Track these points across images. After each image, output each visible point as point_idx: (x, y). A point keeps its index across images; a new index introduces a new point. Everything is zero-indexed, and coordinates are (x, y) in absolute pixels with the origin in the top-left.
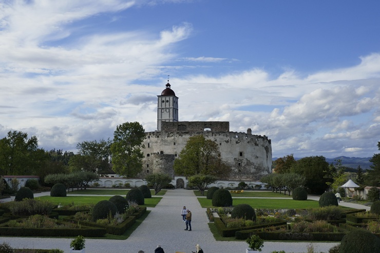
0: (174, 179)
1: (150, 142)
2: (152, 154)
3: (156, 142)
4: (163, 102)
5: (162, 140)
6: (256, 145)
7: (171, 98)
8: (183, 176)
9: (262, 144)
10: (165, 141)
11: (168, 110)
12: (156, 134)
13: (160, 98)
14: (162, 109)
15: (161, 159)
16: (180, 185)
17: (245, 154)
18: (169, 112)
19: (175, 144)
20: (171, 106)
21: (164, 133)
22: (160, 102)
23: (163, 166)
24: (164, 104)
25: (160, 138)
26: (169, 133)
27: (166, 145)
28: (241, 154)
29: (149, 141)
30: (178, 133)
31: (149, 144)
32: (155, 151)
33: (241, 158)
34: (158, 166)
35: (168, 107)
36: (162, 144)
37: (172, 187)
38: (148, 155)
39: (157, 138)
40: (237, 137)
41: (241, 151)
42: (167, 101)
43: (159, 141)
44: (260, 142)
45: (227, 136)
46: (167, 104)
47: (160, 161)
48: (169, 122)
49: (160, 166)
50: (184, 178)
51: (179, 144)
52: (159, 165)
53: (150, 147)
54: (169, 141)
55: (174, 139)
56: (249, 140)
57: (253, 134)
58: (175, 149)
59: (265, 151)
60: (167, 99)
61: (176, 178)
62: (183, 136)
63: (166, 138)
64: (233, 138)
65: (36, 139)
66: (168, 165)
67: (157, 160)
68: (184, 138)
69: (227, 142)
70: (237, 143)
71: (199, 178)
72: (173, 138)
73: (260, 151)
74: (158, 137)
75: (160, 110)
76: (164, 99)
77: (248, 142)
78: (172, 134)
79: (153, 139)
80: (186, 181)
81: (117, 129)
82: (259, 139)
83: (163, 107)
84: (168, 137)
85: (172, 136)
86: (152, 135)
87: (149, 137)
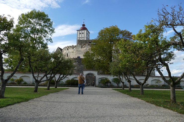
1: (68, 53)
3: (73, 52)
4: (80, 33)
5: (77, 50)
7: (85, 31)
13: (78, 32)
18: (84, 39)
21: (79, 46)
22: (78, 34)
24: (81, 35)
26: (83, 45)
31: (67, 54)
35: (84, 37)
36: (77, 53)
39: (73, 50)
42: (83, 33)
43: (75, 52)
46: (83, 35)
53: (68, 56)
54: (82, 51)
60: (83, 32)
61: (85, 73)
66: (80, 67)
72: (85, 48)
83: (80, 37)
84: (81, 48)
85: (85, 47)
86: (70, 47)
87: (68, 49)
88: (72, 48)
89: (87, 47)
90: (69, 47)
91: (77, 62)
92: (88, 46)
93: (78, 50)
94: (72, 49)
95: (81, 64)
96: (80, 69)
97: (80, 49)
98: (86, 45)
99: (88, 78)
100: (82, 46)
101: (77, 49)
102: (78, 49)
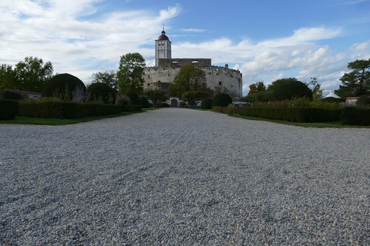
0: (169, 99)
2: (151, 83)
3: (155, 74)
4: (160, 45)
6: (232, 76)
7: (166, 42)
8: (176, 97)
9: (236, 76)
10: (162, 73)
11: (163, 52)
12: (155, 68)
13: (157, 42)
14: (159, 50)
15: (159, 86)
16: (174, 104)
17: (223, 84)
18: (164, 53)
19: (169, 75)
20: (166, 48)
21: (161, 67)
22: (157, 45)
24: (160, 47)
25: (158, 71)
26: (165, 67)
27: (162, 76)
28: (220, 83)
29: (149, 73)
30: (171, 67)
31: (149, 76)
32: (154, 81)
33: (220, 86)
35: (164, 49)
36: (160, 75)
37: (167, 106)
38: (149, 84)
40: (217, 70)
41: (220, 81)
42: (163, 45)
43: (157, 73)
44: (235, 74)
45: (210, 69)
46: (163, 46)
47: (158, 88)
48: (165, 59)
50: (177, 99)
51: (172, 75)
53: (150, 78)
54: (164, 73)
55: (169, 71)
56: (226, 72)
57: (229, 68)
58: (169, 79)
59: (238, 82)
60: (163, 42)
61: (171, 99)
62: (176, 69)
63: (162, 71)
64: (214, 71)
65: (51, 64)
67: (155, 87)
68: (176, 71)
69: (210, 74)
70: (217, 74)
71: (193, 93)
72: (167, 70)
73: (234, 82)
74: (156, 70)
75: (157, 52)
76: (160, 42)
77: (226, 74)
78: (167, 68)
79: (153, 72)
80: (179, 101)
81: (122, 59)
82: (234, 72)
83: (160, 49)
88: (153, 69)
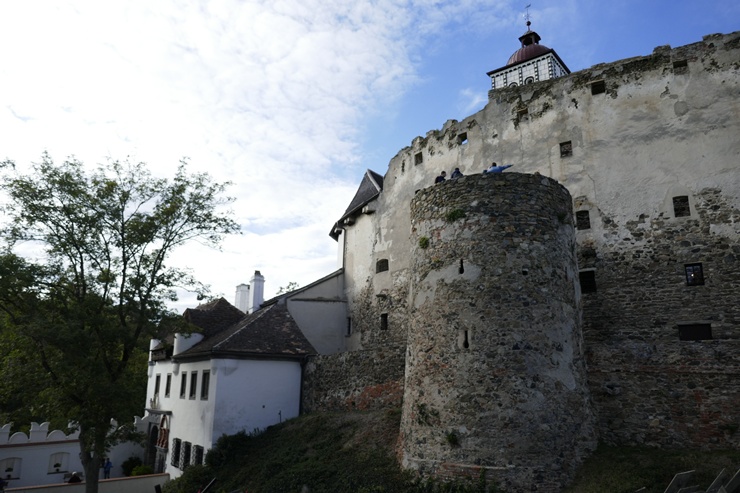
1: (424, 182)
5: (486, 148)
10: (505, 150)
15: (451, 218)
19: (567, 149)
23: (472, 272)
25: (475, 145)
34: (434, 277)
39: (456, 151)
47: (448, 233)
49: (450, 273)
51: (597, 144)
52: (438, 265)
54: (526, 144)
58: (570, 180)
62: (622, 91)
63: (509, 132)
66: (511, 259)
68: (629, 102)
72: (550, 116)
78: (543, 99)
84: (517, 122)
85: (547, 107)
86: (433, 141)
87: (419, 158)
88: (447, 138)
89: (566, 98)
90: (423, 142)
91: (477, 210)
92: (574, 95)
93: (496, 141)
94: (445, 149)
95: (520, 230)
96: (511, 279)
97: (506, 136)
98: (554, 90)
99: (614, 380)
100: (520, 104)
101: (485, 138)
102: (490, 141)
